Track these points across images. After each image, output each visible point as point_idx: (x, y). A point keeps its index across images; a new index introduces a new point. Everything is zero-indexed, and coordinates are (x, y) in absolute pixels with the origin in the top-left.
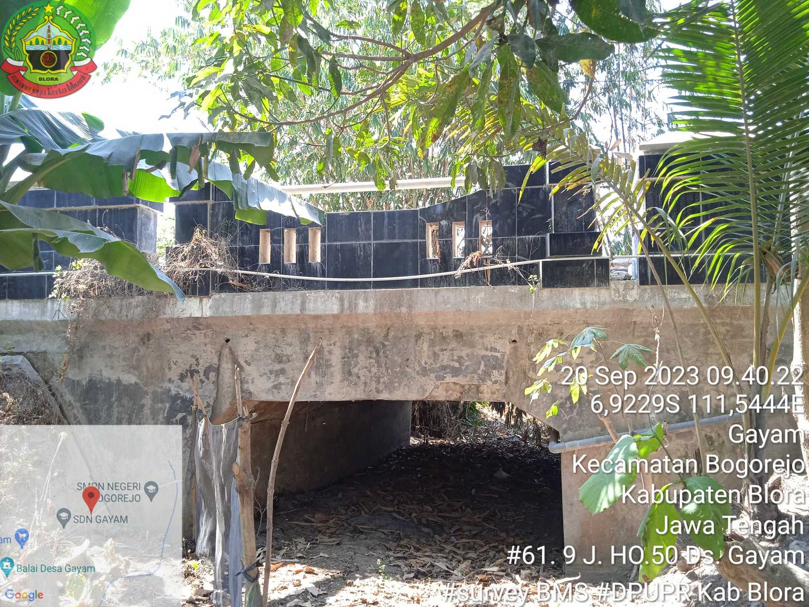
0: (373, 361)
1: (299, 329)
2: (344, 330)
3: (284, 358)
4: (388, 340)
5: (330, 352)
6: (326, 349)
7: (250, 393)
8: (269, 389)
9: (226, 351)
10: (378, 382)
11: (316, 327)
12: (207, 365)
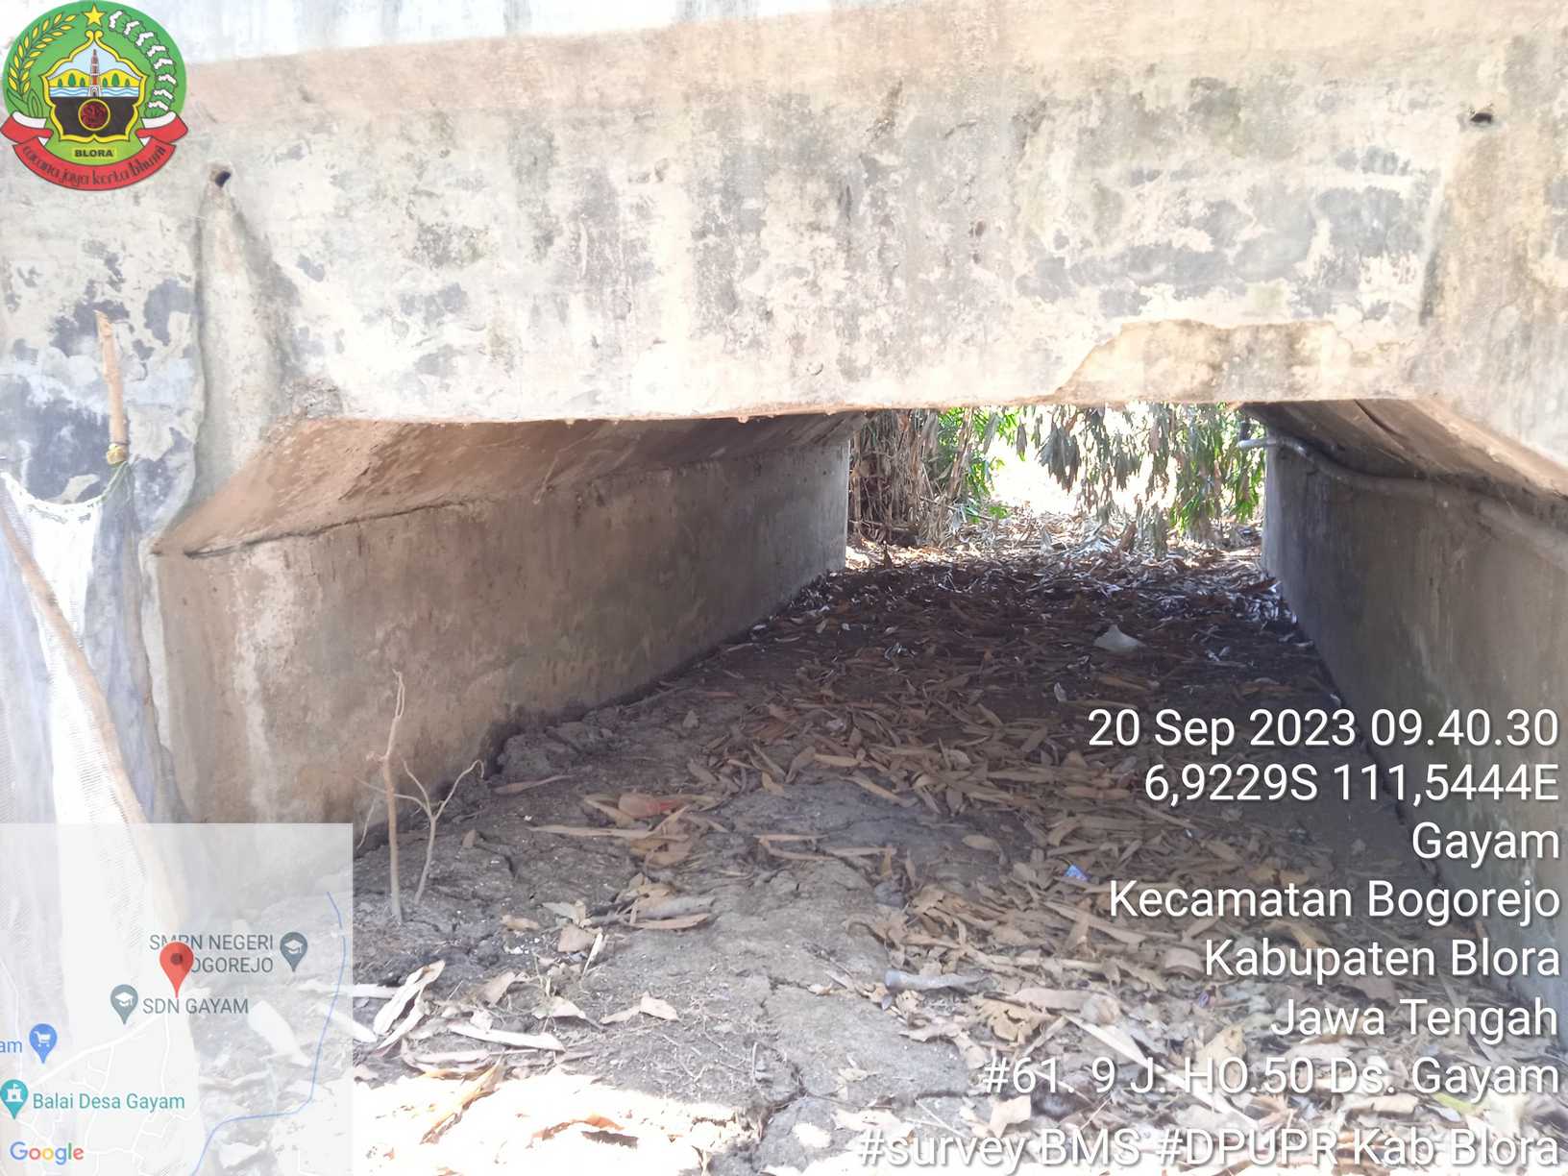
0: (825, 241)
1: (508, 113)
2: (698, 109)
3: (456, 245)
4: (889, 145)
5: (642, 210)
6: (627, 196)
7: (334, 391)
8: (407, 376)
9: (220, 221)
10: (850, 333)
11: (579, 102)
12: (154, 282)
